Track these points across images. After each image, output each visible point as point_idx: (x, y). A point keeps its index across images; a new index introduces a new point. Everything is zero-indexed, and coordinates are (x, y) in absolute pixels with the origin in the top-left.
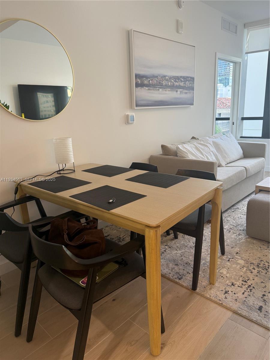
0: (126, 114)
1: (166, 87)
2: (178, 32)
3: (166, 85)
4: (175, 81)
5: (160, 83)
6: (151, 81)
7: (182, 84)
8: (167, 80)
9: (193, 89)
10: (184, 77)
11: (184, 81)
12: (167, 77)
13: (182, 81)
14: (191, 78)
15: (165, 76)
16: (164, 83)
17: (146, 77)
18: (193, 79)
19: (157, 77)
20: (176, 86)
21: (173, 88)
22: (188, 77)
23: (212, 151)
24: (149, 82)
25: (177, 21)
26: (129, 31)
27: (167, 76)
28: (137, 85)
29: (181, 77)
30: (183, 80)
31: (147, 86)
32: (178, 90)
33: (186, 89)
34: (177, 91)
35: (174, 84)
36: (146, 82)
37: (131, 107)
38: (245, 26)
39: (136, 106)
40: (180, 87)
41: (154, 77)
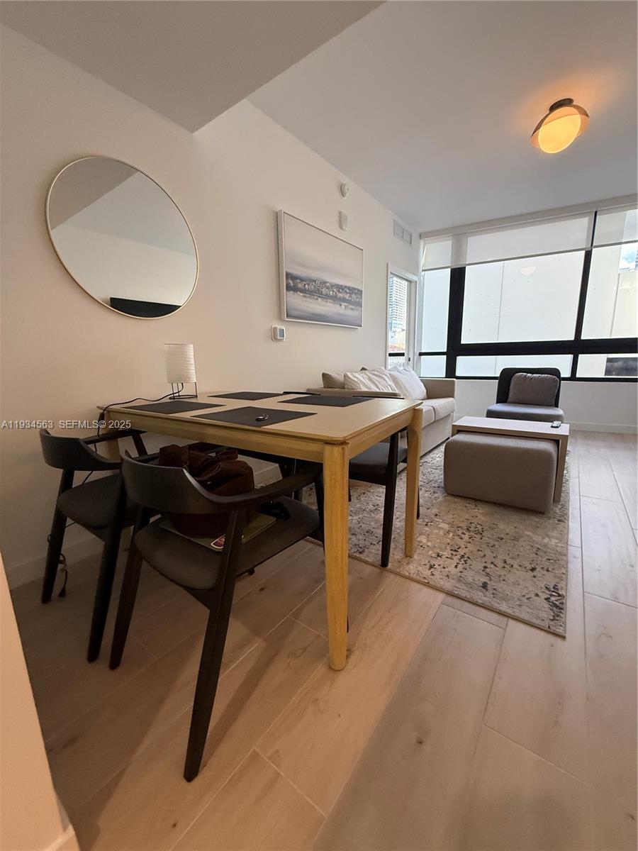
0: (273, 326)
1: (327, 297)
2: (341, 228)
3: (326, 295)
4: (339, 291)
5: (318, 289)
6: (307, 286)
7: (347, 297)
8: (328, 288)
9: (360, 305)
10: (349, 288)
11: (350, 293)
12: (328, 284)
13: (347, 293)
14: (358, 290)
15: (325, 283)
16: (324, 291)
17: (302, 280)
18: (361, 291)
19: (315, 281)
20: (340, 298)
21: (335, 299)
22: (355, 289)
23: (390, 386)
24: (305, 286)
25: (340, 213)
26: (277, 213)
27: (328, 282)
28: (289, 288)
29: (346, 287)
30: (348, 291)
31: (302, 291)
32: (343, 304)
33: (353, 305)
34: (341, 305)
35: (337, 296)
36: (300, 286)
37: (280, 318)
38: (421, 236)
39: (287, 316)
40: (344, 300)
41: (311, 280)
